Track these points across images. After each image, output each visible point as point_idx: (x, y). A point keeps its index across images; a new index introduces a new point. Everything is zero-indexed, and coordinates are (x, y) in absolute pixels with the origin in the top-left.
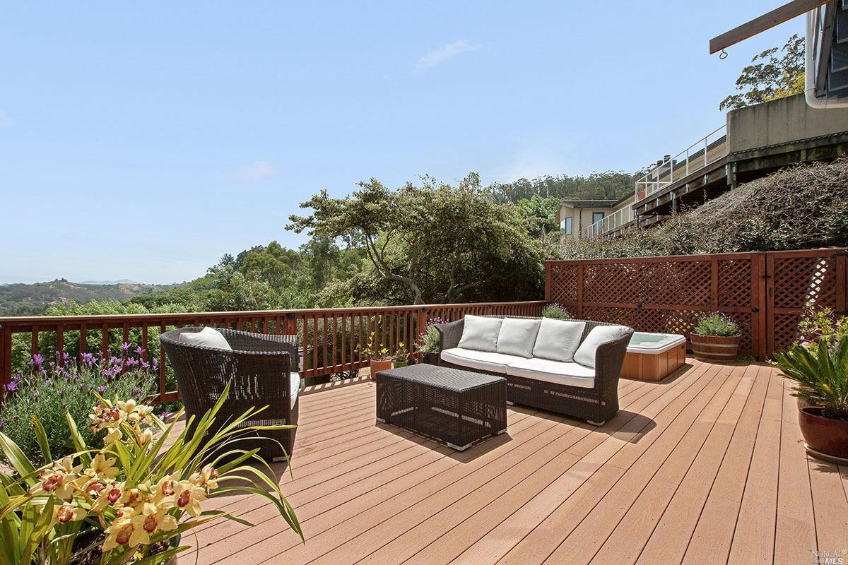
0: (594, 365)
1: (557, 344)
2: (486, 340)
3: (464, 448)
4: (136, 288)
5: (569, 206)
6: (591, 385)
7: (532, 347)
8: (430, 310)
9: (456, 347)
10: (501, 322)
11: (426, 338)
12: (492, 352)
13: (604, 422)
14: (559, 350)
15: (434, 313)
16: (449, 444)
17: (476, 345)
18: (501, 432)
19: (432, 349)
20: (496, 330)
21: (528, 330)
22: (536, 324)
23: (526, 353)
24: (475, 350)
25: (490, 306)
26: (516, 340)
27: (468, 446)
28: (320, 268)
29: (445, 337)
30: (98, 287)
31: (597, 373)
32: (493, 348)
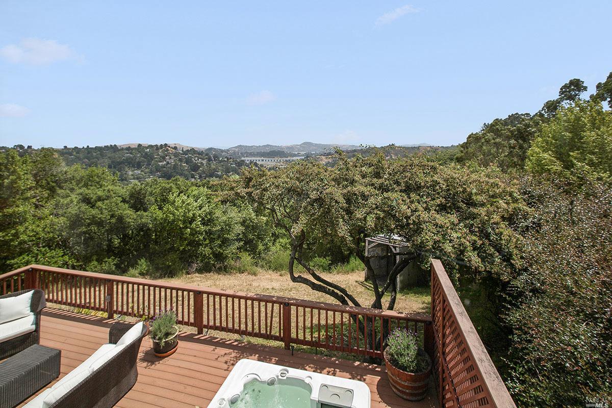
30: (408, 148)
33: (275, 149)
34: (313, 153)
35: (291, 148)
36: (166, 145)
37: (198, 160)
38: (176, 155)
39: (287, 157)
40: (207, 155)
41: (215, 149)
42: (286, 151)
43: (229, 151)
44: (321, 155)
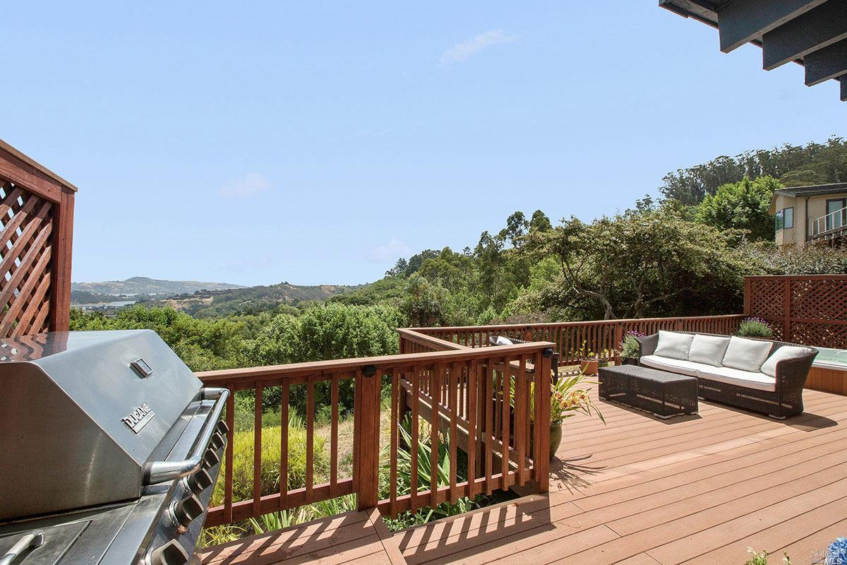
0: (775, 375)
1: (745, 358)
2: (678, 351)
3: (666, 417)
4: (333, 289)
5: (790, 195)
6: (772, 389)
7: (721, 358)
8: (625, 324)
9: (652, 354)
10: (693, 338)
11: (625, 346)
12: (685, 360)
13: (784, 417)
14: (746, 362)
15: (628, 326)
16: (655, 414)
17: (669, 354)
18: (694, 413)
19: (630, 355)
20: (688, 344)
21: (718, 346)
22: (725, 341)
23: (716, 363)
24: (669, 357)
25: (680, 320)
26: (707, 353)
27: (669, 417)
28: (490, 272)
29: (643, 347)
30: (307, 288)
31: (777, 381)
32: (685, 357)
34: (151, 294)
35: (105, 286)
39: (97, 302)
42: (92, 292)
44: (169, 298)
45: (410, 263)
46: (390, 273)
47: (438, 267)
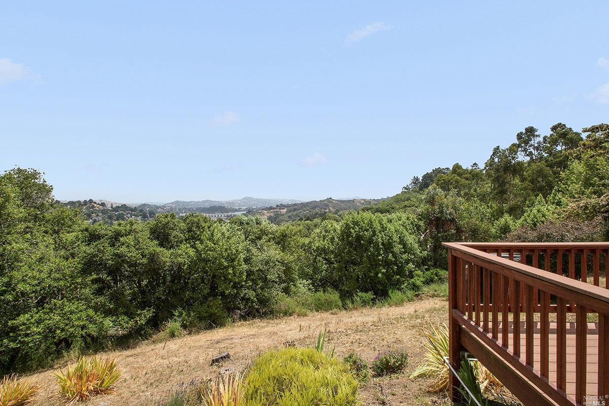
33: (215, 204)
34: (254, 207)
35: (232, 203)
36: (91, 201)
37: (131, 217)
38: (104, 212)
39: (228, 212)
40: (141, 211)
41: (149, 205)
42: (226, 206)
43: (165, 207)
44: (263, 209)
45: (422, 180)
46: (406, 188)
47: (449, 181)
